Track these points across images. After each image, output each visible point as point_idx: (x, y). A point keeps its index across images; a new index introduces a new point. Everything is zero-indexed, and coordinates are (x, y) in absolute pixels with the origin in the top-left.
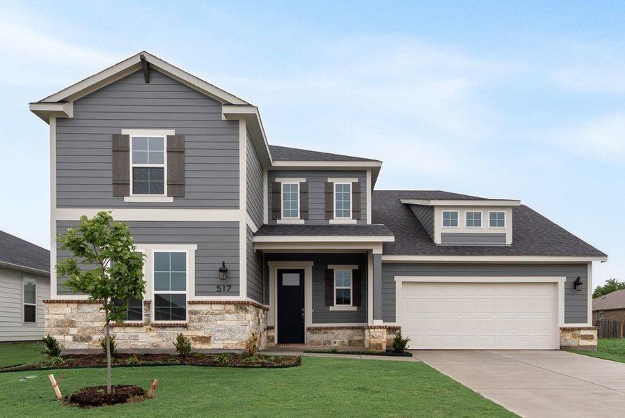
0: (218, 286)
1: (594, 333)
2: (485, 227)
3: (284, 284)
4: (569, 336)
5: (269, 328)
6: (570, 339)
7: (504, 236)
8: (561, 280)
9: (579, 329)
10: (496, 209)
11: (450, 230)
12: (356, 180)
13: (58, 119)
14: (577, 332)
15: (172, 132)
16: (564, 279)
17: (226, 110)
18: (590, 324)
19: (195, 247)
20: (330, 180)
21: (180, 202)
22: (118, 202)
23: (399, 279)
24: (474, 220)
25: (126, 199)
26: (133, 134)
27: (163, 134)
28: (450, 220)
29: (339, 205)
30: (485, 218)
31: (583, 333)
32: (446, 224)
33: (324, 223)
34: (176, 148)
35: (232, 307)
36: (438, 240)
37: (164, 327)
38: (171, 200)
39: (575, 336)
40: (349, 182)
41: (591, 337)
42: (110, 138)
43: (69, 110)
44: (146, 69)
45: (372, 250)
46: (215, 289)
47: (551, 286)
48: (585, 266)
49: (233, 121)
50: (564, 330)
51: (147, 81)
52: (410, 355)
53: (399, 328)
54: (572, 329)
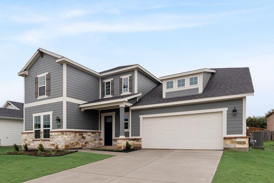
0: (58, 126)
1: (247, 140)
2: (187, 86)
3: (107, 121)
4: (228, 142)
5: (101, 139)
6: (229, 144)
7: (197, 89)
8: (225, 110)
9: (236, 138)
10: (193, 76)
11: (170, 90)
12: (130, 75)
13: (25, 76)
14: (234, 140)
15: (47, 73)
16: (227, 109)
17: (57, 61)
18: (244, 135)
19: (52, 112)
20: (121, 77)
21: (50, 97)
22: (36, 100)
23: (141, 117)
24: (181, 83)
25: (38, 98)
26: (39, 76)
27: (45, 74)
28: (170, 85)
30: (187, 81)
31: (238, 140)
32: (168, 87)
33: (119, 95)
34: (48, 78)
35: (60, 133)
36: (164, 96)
38: (47, 97)
39: (233, 142)
40: (127, 76)
41: (244, 143)
42: (34, 79)
43: (26, 73)
44: (41, 54)
45: (119, 106)
46: (57, 127)
47: (220, 114)
48: (241, 100)
50: (225, 138)
51: (42, 57)
53: (140, 139)
54: (230, 138)
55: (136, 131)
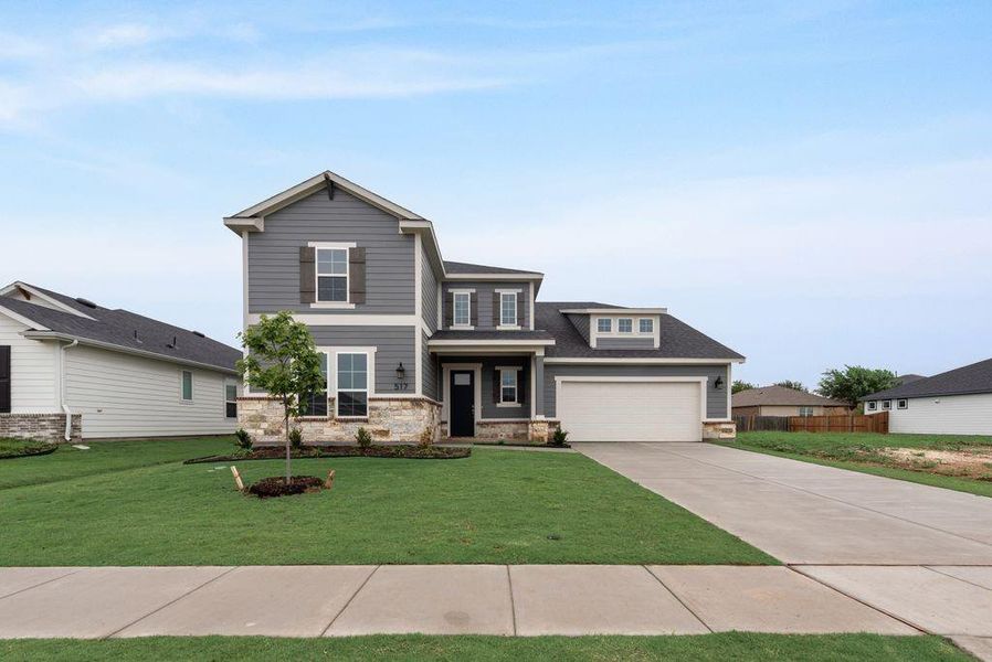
0: (396, 385)
1: (733, 427)
2: (636, 332)
3: (457, 383)
4: (710, 429)
5: (443, 423)
6: (711, 432)
7: (652, 340)
8: (704, 380)
9: (720, 423)
10: (645, 317)
11: (605, 335)
12: (520, 291)
13: (250, 233)
14: (718, 426)
15: (354, 245)
16: (706, 379)
17: (403, 224)
18: (729, 419)
19: (374, 349)
20: (497, 291)
21: (362, 308)
22: (303, 308)
23: (558, 379)
24: (626, 326)
25: (312, 306)
26: (319, 246)
27: (346, 246)
28: (604, 326)
29: (505, 313)
30: (636, 325)
31: (723, 426)
32: (600, 329)
33: (492, 329)
34: (358, 259)
35: (408, 403)
36: (593, 344)
37: (347, 421)
38: (353, 306)
39: (715, 429)
40: (514, 292)
41: (730, 431)
42: (298, 250)
43: (260, 224)
44: (330, 187)
45: (534, 353)
46: (393, 387)
47: (694, 386)
48: (725, 367)
49: (410, 235)
50: (706, 424)
51: (331, 198)
52: (570, 447)
53: (559, 422)
54: (714, 424)
55: (549, 408)
